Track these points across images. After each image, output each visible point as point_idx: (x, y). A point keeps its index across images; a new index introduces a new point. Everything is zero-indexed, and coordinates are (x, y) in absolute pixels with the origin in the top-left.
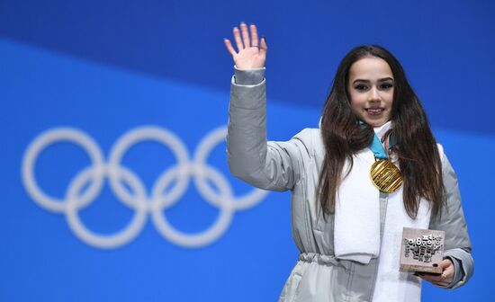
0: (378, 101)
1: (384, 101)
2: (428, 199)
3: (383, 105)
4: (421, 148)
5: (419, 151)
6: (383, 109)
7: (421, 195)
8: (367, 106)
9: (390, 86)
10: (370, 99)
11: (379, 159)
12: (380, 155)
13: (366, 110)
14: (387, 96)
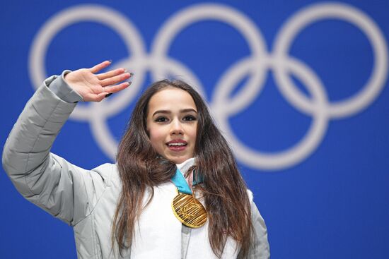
0: (181, 133)
1: (187, 134)
2: (235, 238)
3: (186, 138)
4: (228, 184)
5: (226, 187)
6: (186, 144)
7: (228, 233)
8: (169, 139)
9: (194, 119)
10: (171, 131)
11: (182, 193)
12: (184, 189)
13: (167, 144)
14: (190, 129)
